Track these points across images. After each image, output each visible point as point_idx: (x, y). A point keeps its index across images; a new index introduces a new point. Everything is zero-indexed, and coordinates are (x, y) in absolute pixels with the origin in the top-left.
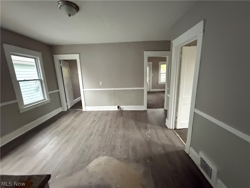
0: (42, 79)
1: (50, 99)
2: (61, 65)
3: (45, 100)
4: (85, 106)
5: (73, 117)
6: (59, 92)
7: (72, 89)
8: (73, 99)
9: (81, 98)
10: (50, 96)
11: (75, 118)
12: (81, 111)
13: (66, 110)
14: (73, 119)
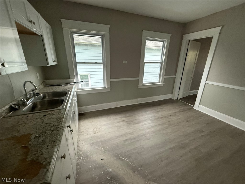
0: (163, 63)
1: (164, 83)
2: (189, 47)
3: (159, 83)
4: (200, 104)
5: (177, 110)
6: (175, 78)
7: (192, 78)
8: (189, 89)
9: (198, 91)
10: (165, 80)
11: (179, 112)
12: (191, 108)
13: (175, 98)
14: (176, 113)
